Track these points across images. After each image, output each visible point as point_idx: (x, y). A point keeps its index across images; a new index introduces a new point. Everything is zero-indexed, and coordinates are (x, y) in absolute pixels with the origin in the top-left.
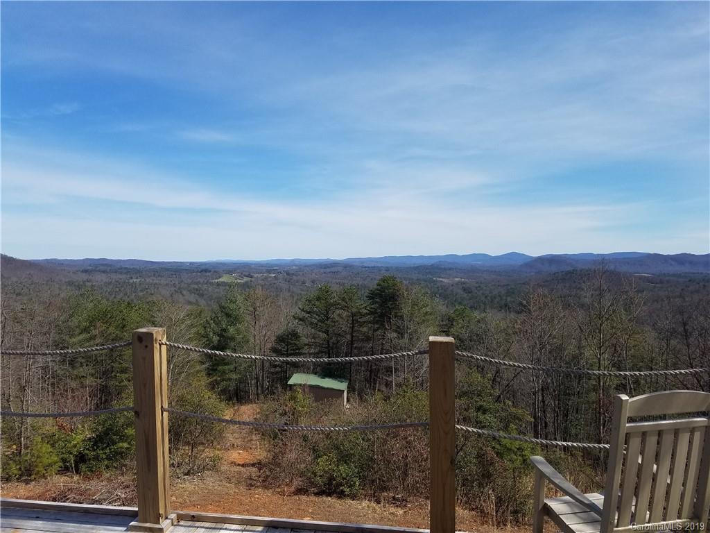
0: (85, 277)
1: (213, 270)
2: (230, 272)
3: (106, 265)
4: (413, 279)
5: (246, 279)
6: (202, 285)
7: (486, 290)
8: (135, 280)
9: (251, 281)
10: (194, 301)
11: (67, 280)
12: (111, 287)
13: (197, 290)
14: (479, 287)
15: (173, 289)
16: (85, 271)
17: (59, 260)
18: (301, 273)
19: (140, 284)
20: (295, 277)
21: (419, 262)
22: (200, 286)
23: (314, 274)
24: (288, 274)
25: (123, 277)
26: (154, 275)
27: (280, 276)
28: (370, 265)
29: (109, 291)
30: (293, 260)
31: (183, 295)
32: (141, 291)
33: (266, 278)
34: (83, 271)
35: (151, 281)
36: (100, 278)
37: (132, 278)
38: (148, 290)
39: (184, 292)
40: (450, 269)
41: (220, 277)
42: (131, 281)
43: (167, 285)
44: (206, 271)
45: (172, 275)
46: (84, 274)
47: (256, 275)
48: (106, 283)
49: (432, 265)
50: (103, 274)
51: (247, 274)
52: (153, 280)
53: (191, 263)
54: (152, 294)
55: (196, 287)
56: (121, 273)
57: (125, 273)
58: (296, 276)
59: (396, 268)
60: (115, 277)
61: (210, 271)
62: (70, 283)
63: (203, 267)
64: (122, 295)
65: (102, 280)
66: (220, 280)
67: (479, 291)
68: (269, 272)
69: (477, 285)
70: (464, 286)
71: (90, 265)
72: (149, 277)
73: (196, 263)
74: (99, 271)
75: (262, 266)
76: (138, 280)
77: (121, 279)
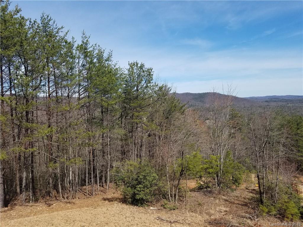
0: (266, 104)
3: (276, 98)
8: (290, 105)
11: (259, 105)
16: (267, 101)
17: (255, 97)
19: (293, 107)
25: (284, 103)
26: (300, 102)
34: (265, 101)
35: (298, 105)
36: (273, 104)
37: (288, 104)
38: (297, 110)
42: (288, 105)
46: (266, 103)
48: (276, 106)
50: (274, 102)
52: (299, 105)
54: (299, 112)
56: (283, 102)
57: (285, 102)
60: (280, 104)
62: (260, 107)
65: (274, 105)
71: (269, 99)
72: (297, 103)
74: (273, 101)
76: (292, 105)
77: (283, 104)
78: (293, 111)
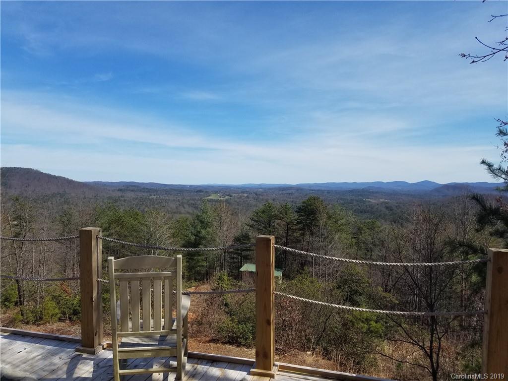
0: (119, 194)
1: (204, 191)
2: (216, 192)
3: (135, 186)
4: (348, 200)
5: (227, 197)
6: (197, 201)
7: (403, 209)
8: (153, 197)
9: (230, 199)
10: (192, 212)
11: (108, 196)
12: (137, 201)
13: (193, 204)
14: (399, 206)
15: (178, 203)
16: (120, 190)
17: (104, 182)
18: (265, 194)
19: (156, 200)
20: (261, 197)
21: (353, 187)
22: (196, 201)
23: (274, 195)
24: (256, 194)
25: (146, 194)
26: (166, 193)
27: (251, 196)
28: (316, 189)
29: (135, 203)
30: (260, 185)
31: (184, 207)
32: (157, 204)
33: (241, 197)
34: (118, 190)
35: (164, 198)
36: (130, 195)
37: (151, 195)
38: (162, 204)
39: (185, 206)
40: (377, 192)
41: (209, 196)
42: (150, 197)
43: (174, 200)
44: (200, 191)
45: (178, 193)
46: (119, 192)
47: (234, 195)
48: (133, 198)
49: (363, 189)
50: (132, 192)
51: (228, 194)
53: (191, 186)
55: (193, 202)
56: (144, 192)
57: (146, 192)
58: (262, 195)
59: (336, 191)
60: (140, 194)
61: (203, 192)
62: (110, 198)
63: (198, 189)
64: (144, 206)
66: (210, 198)
67: (398, 209)
68: (243, 192)
69: (397, 205)
70: (387, 205)
71: (124, 186)
72: (162, 195)
73: (194, 186)
74: (129, 190)
75: (238, 189)
76: (155, 197)
77: (144, 196)
78: (157, 206)
